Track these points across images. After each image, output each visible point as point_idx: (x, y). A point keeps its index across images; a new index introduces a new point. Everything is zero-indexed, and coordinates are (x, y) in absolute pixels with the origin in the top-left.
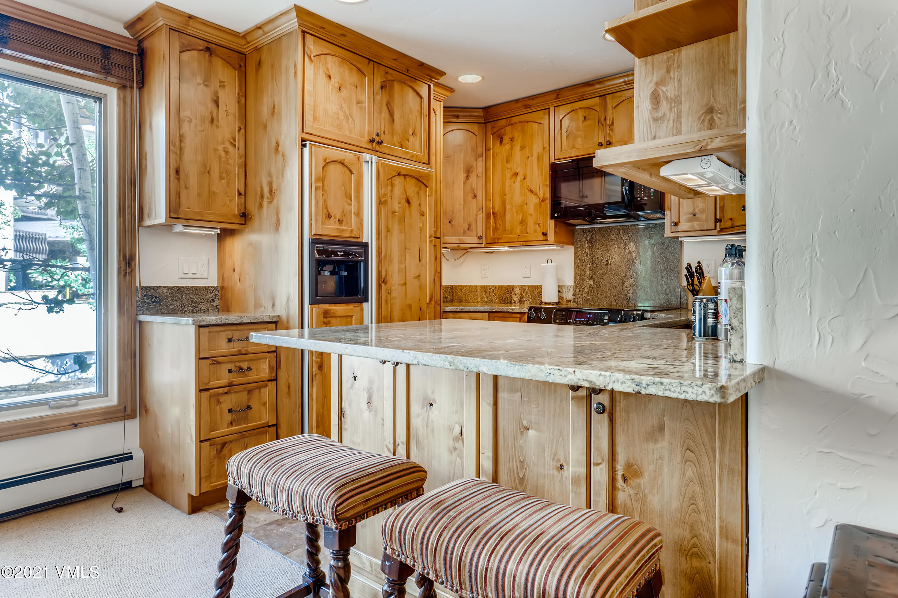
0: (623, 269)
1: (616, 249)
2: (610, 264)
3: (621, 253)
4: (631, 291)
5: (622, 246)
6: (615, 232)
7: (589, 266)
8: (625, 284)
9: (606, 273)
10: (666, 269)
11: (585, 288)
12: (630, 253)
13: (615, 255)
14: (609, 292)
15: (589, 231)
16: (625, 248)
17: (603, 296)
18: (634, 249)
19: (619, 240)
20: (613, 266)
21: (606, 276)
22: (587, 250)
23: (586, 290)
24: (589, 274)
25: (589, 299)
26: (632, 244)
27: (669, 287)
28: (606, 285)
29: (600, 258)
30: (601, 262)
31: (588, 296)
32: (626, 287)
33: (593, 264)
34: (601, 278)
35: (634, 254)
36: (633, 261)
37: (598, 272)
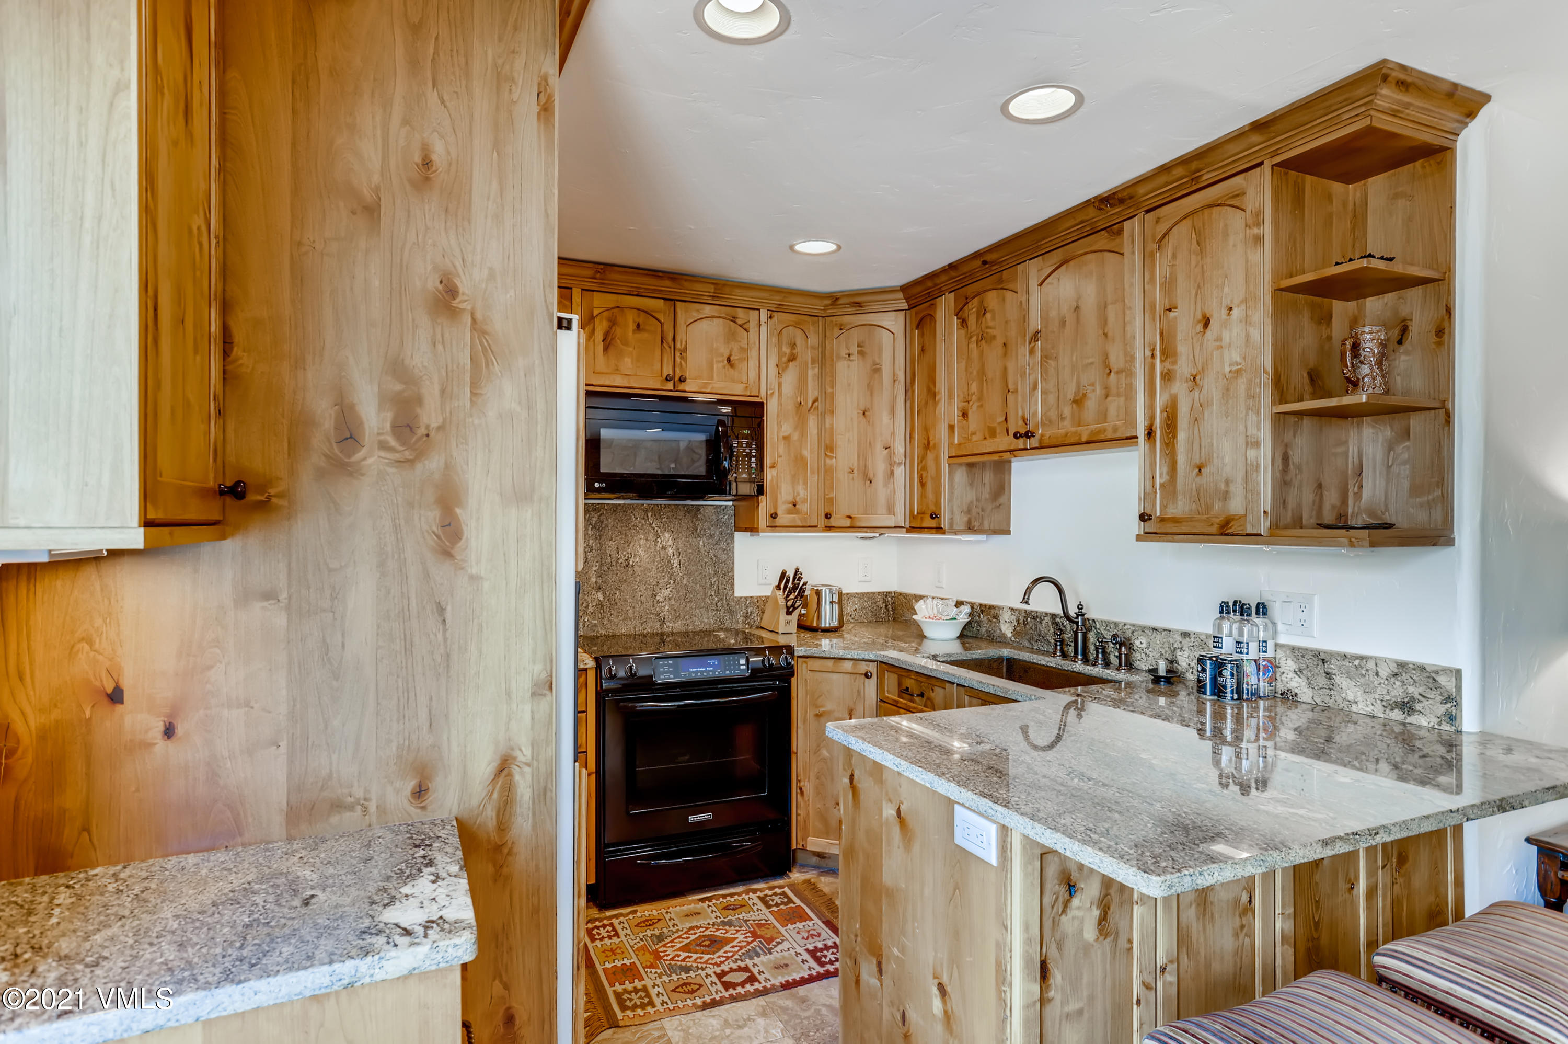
0: (653, 573)
1: (642, 542)
2: (633, 566)
3: (649, 548)
4: (667, 608)
5: (651, 536)
6: (639, 514)
7: (594, 568)
8: (658, 598)
9: (625, 581)
10: (716, 573)
11: (587, 607)
12: (664, 548)
13: (641, 552)
14: (631, 611)
15: (594, 510)
16: (656, 541)
17: (621, 618)
18: (670, 542)
19: (647, 527)
20: (636, 568)
21: (625, 586)
22: (591, 542)
23: (591, 609)
24: (596, 582)
25: (595, 625)
26: (667, 535)
27: (721, 599)
28: (626, 601)
29: (615, 555)
30: (617, 562)
31: (594, 619)
32: (659, 602)
33: (602, 565)
34: (616, 589)
35: (670, 551)
36: (669, 562)
37: (611, 578)
